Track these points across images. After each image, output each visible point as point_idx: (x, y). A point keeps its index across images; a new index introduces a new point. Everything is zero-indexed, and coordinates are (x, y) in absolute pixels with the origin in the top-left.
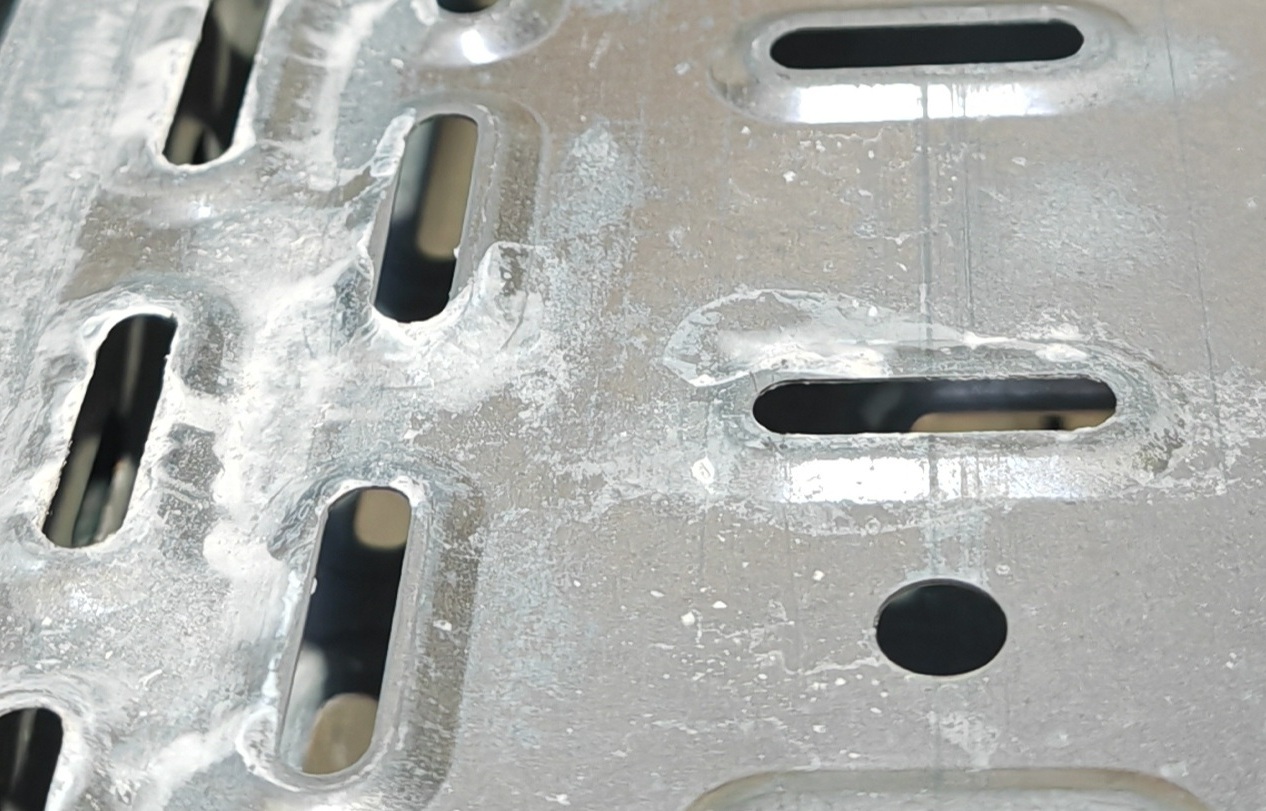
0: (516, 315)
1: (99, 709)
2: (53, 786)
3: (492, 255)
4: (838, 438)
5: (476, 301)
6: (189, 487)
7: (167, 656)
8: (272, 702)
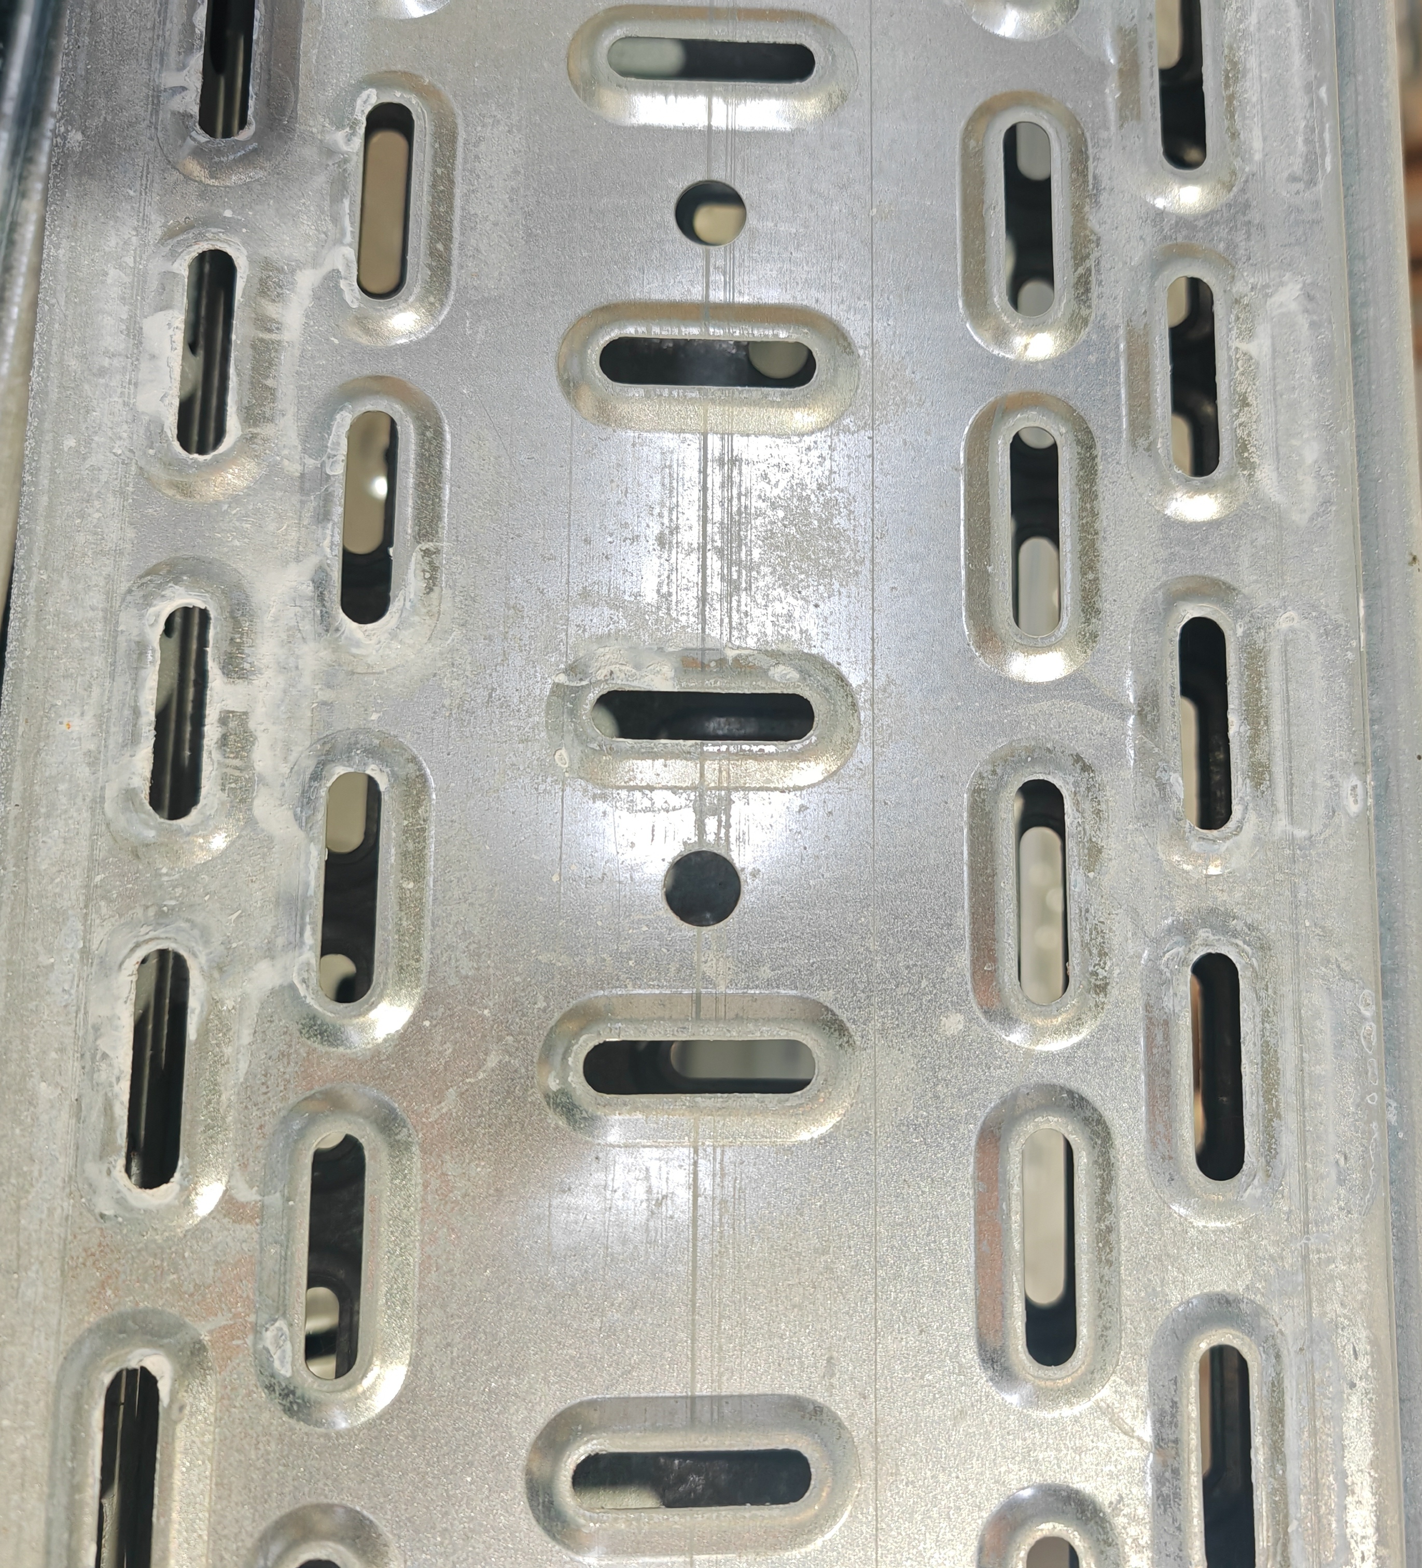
0: (435, 610)
1: (208, 951)
2: (189, 1011)
3: (416, 556)
4: (645, 743)
5: (408, 604)
6: (237, 762)
7: (243, 899)
8: (311, 948)
